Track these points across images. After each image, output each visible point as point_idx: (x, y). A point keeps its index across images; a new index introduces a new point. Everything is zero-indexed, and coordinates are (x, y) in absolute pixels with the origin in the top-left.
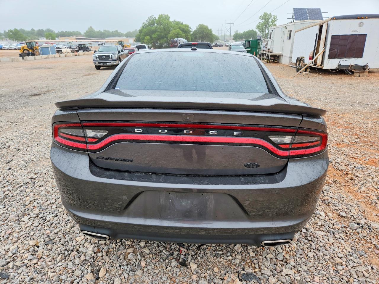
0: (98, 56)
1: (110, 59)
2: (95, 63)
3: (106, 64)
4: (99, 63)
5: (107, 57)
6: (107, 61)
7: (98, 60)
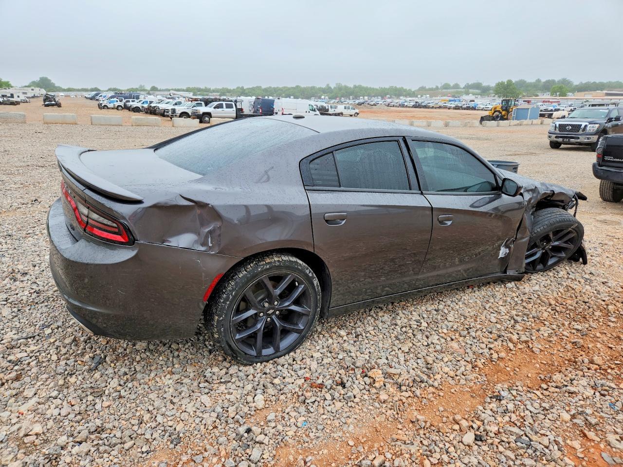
0: (559, 125)
1: (581, 132)
2: (550, 137)
3: (569, 140)
4: (556, 137)
5: (576, 128)
6: (573, 134)
7: (557, 131)
